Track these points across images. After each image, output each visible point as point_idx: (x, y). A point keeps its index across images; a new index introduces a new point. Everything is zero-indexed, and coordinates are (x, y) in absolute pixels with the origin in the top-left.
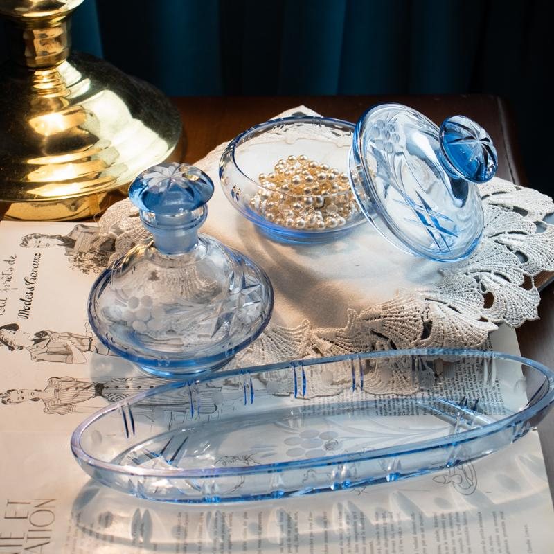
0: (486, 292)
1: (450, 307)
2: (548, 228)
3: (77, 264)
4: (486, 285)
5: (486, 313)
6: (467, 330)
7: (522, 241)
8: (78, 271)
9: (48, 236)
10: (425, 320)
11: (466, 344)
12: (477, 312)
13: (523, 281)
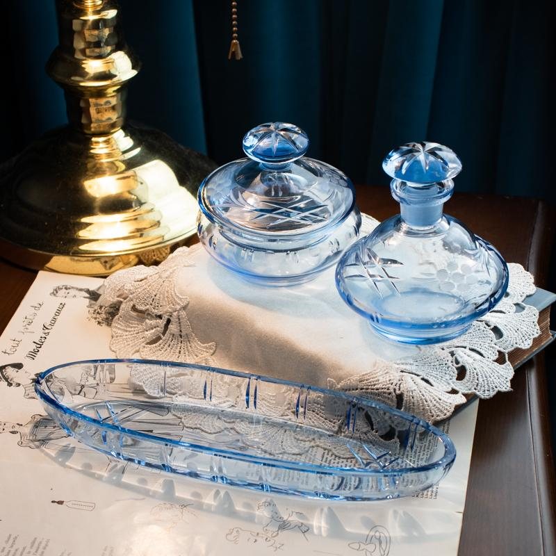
0: (459, 365)
1: (423, 379)
2: (526, 309)
3: (95, 316)
4: (459, 359)
5: (458, 386)
6: (435, 403)
7: (499, 318)
8: (94, 322)
9: (77, 289)
10: (398, 392)
11: (433, 416)
12: (449, 384)
13: (497, 356)
